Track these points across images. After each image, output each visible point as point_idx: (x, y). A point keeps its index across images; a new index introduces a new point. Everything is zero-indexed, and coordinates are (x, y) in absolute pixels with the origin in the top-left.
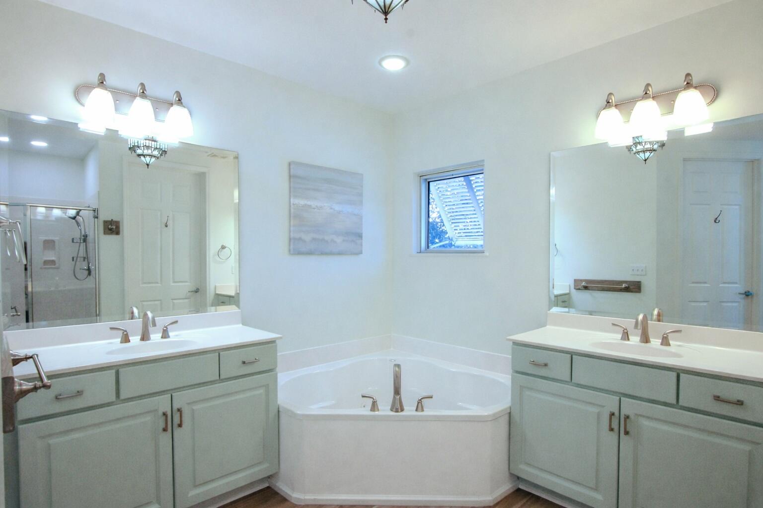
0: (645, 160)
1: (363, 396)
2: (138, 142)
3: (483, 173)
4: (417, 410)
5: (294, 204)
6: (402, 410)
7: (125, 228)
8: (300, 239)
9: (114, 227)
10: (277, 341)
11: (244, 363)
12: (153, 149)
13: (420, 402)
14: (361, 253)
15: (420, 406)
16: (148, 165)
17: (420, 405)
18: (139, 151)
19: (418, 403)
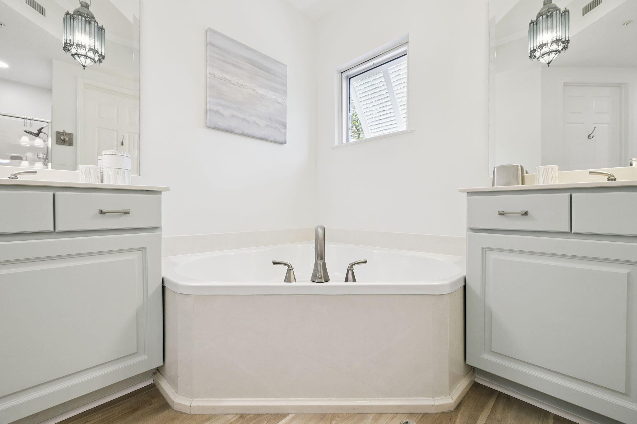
0: (549, 64)
1: (275, 263)
2: (70, 40)
3: (406, 54)
4: (346, 280)
5: (210, 73)
6: (327, 280)
7: (79, 140)
8: (217, 112)
9: (67, 139)
10: (163, 193)
11: (102, 212)
12: (87, 50)
13: (350, 269)
14: (285, 143)
15: (350, 276)
16: (84, 66)
17: (350, 272)
18: (73, 51)
19: (348, 270)
